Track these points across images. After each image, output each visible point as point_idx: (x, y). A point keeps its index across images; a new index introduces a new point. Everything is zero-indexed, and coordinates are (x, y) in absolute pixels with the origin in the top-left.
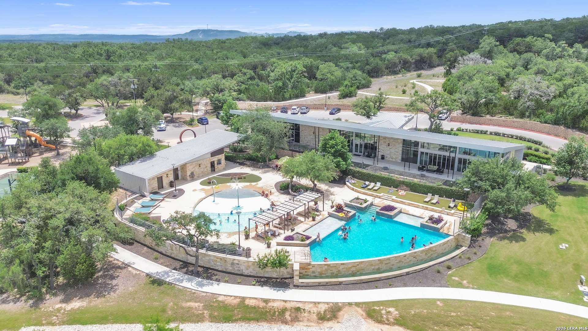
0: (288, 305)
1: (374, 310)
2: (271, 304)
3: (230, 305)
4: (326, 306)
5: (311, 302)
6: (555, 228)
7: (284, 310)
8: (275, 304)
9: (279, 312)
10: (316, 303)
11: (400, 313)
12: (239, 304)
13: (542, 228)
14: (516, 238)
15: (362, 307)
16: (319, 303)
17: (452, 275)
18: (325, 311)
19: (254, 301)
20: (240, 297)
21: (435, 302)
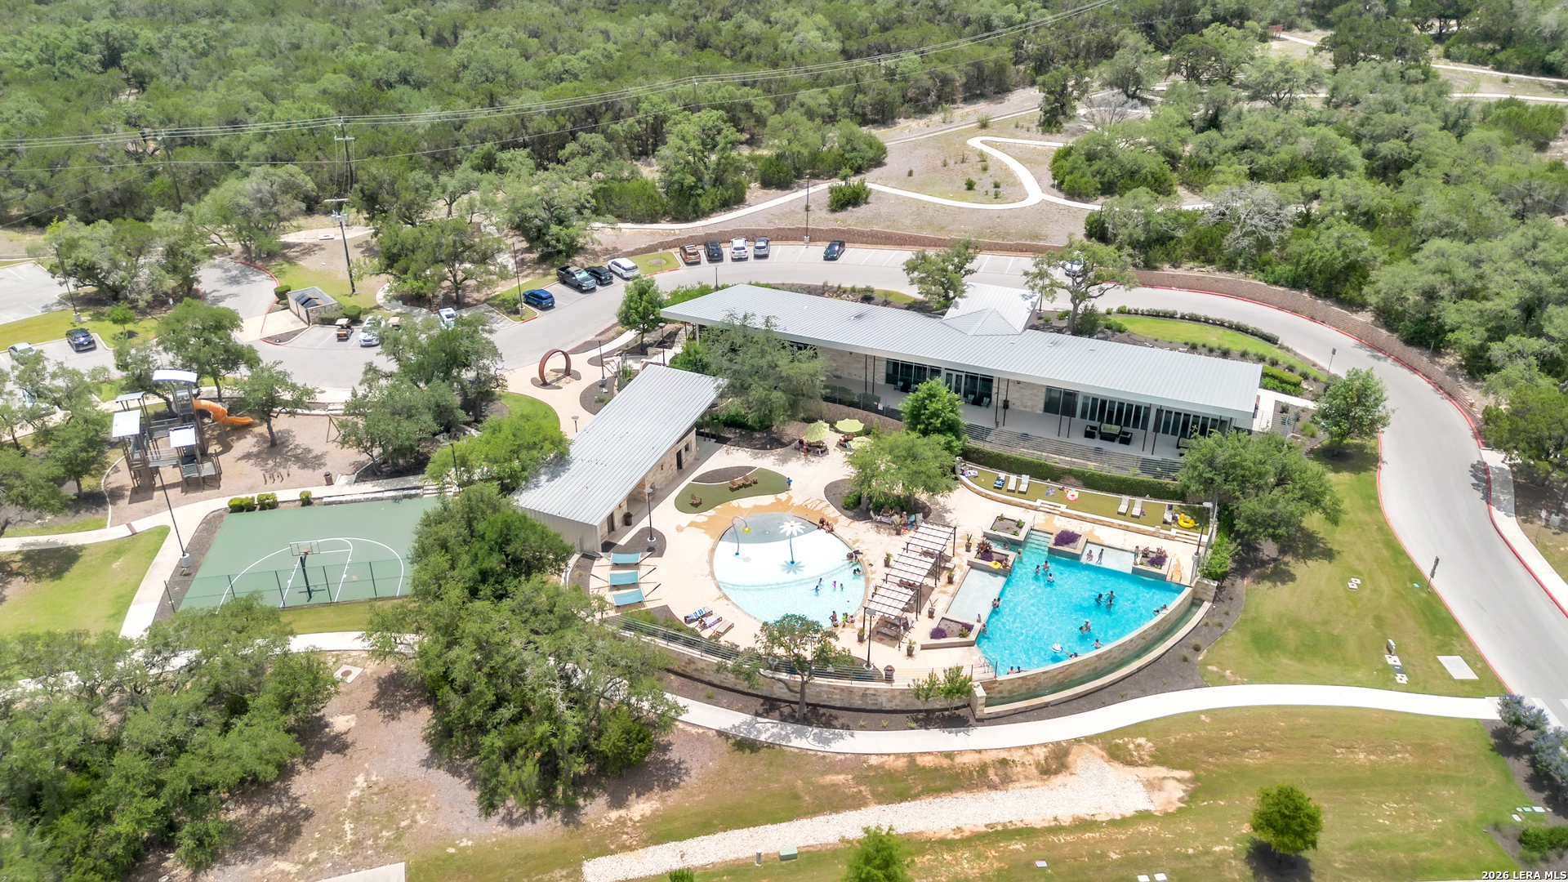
0: (987, 757)
1: (1117, 745)
2: (958, 760)
3: (896, 771)
4: (1044, 750)
5: (1020, 748)
6: (1335, 547)
7: (983, 768)
8: (967, 759)
9: (978, 772)
10: (1028, 748)
11: (1155, 745)
12: (909, 768)
13: (1314, 551)
14: (1281, 575)
15: (1097, 744)
16: (1032, 747)
17: (1205, 663)
18: (1046, 759)
19: (930, 758)
20: (904, 755)
21: (1199, 718)
